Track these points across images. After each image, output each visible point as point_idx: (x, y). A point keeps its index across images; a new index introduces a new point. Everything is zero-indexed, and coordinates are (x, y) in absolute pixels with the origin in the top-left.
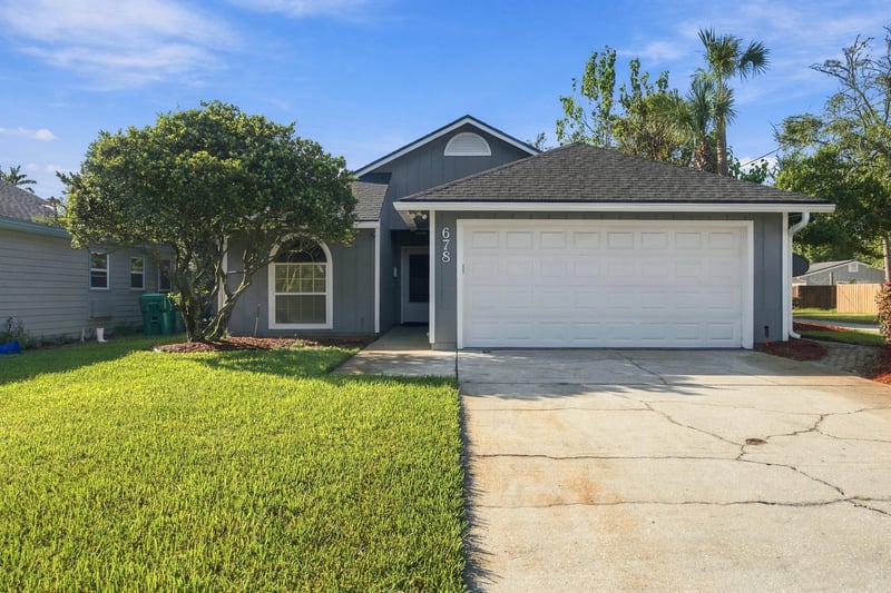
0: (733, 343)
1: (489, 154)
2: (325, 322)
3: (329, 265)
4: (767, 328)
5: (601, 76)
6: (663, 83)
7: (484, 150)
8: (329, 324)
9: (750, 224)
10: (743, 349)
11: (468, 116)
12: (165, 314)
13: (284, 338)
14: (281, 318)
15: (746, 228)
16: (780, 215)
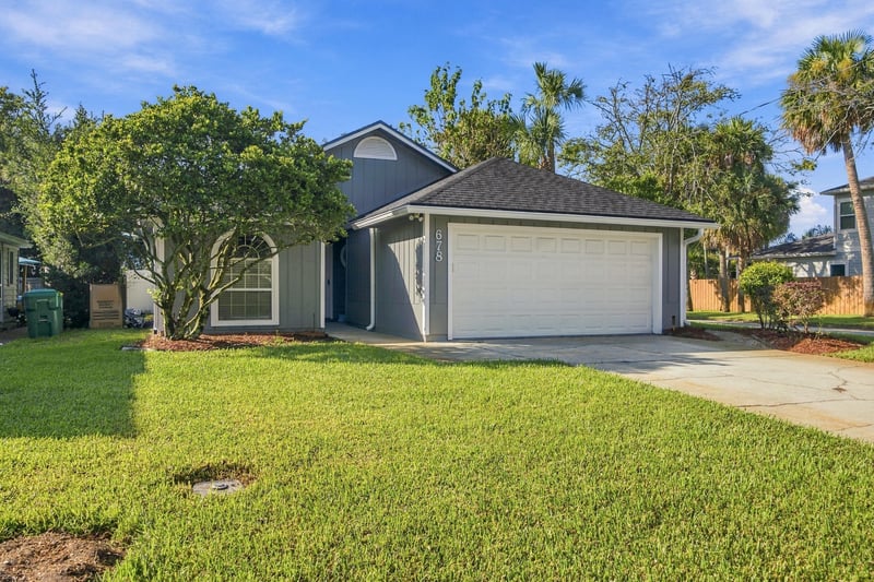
0: (646, 329)
1: (395, 158)
2: (271, 318)
3: (275, 262)
4: (674, 317)
5: (444, 90)
6: (505, 104)
7: (389, 154)
8: (275, 321)
9: (660, 235)
10: (653, 334)
11: (380, 122)
12: (55, 312)
13: (249, 334)
14: (223, 315)
15: (658, 239)
16: (678, 230)
